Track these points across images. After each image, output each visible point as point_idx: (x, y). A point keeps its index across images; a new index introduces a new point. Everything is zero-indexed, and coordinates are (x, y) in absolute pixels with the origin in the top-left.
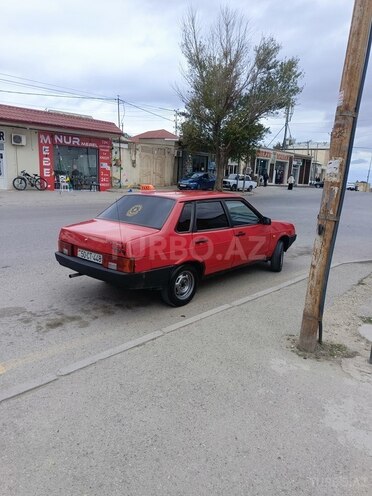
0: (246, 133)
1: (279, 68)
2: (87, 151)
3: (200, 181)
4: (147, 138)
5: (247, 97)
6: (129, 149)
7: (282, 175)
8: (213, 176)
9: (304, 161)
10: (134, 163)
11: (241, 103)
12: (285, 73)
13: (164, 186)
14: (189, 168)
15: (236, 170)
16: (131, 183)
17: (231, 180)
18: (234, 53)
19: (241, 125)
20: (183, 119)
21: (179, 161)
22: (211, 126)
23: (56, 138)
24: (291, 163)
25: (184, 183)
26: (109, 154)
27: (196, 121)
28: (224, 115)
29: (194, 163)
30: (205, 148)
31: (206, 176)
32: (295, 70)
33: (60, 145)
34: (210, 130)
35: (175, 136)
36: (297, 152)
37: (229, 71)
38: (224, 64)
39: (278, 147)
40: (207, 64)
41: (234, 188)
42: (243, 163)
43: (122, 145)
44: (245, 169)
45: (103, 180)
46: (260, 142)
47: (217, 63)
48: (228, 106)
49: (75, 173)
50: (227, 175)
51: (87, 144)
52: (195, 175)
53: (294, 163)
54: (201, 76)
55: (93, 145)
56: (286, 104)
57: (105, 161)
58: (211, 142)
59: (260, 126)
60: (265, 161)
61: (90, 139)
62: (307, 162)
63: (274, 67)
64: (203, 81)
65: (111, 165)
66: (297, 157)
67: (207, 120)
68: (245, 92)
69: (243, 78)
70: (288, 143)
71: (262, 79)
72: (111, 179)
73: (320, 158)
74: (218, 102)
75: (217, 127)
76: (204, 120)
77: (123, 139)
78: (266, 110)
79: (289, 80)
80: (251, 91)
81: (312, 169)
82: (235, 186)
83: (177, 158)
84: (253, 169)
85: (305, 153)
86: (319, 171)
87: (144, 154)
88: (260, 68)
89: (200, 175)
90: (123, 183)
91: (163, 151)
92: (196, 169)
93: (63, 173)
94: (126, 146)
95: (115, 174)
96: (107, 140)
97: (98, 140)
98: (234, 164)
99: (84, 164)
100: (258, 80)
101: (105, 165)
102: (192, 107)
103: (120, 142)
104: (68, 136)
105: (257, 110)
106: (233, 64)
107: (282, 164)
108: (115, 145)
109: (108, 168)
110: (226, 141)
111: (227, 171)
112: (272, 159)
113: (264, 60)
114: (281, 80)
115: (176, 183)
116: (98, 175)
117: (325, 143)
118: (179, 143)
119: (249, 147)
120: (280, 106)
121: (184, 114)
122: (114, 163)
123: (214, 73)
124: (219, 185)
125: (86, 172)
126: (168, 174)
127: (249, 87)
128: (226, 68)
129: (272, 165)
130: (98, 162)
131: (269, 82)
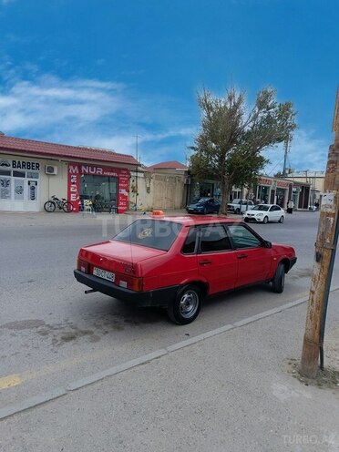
0: (248, 164)
1: (278, 108)
2: (109, 179)
3: (206, 205)
4: (157, 169)
5: (249, 133)
6: (145, 177)
7: (283, 200)
8: (219, 201)
9: (303, 188)
10: (148, 189)
11: (243, 138)
12: (283, 112)
13: (173, 210)
14: (197, 194)
15: (239, 195)
16: (145, 207)
17: (235, 205)
19: (243, 157)
20: (193, 153)
21: (188, 188)
22: (217, 158)
23: (83, 168)
24: (290, 190)
25: (192, 207)
26: (127, 182)
27: (203, 153)
28: (229, 149)
29: (201, 189)
30: (212, 177)
31: (212, 201)
32: (291, 109)
33: (85, 174)
34: (216, 161)
35: (185, 167)
36: (296, 180)
37: (232, 112)
38: (228, 106)
39: (278, 176)
40: (214, 106)
41: (238, 212)
42: (245, 190)
43: (139, 174)
44: (247, 195)
45: (121, 204)
46: (261, 172)
47: (223, 105)
48: (232, 141)
49: (97, 197)
50: (231, 199)
51: (109, 174)
52: (202, 200)
53: (294, 189)
54: (209, 116)
55: (114, 174)
56: (283, 137)
57: (123, 188)
58: (217, 171)
59: (261, 159)
60: (266, 188)
61: (112, 170)
62: (306, 189)
63: (273, 107)
64: (210, 120)
65: (128, 191)
66: (296, 184)
67: (214, 152)
68: (247, 129)
69: (245, 118)
70: (287, 172)
71: (262, 118)
72: (127, 203)
73: (319, 185)
74: (223, 137)
75: (222, 158)
76: (211, 152)
77: (140, 168)
78: (267, 144)
79: (287, 118)
80: (252, 128)
81: (311, 195)
82: (239, 209)
83: (187, 186)
84: (255, 194)
85: (304, 181)
86: (318, 197)
87: (157, 182)
88: (260, 108)
89: (207, 200)
90: (139, 207)
91: (175, 179)
92: (203, 195)
93: (87, 198)
94: (142, 175)
95: (132, 198)
96: (126, 170)
97: (119, 170)
98: (238, 190)
99: (106, 190)
100: (259, 119)
101: (123, 192)
102: (200, 141)
103: (137, 171)
104: (93, 166)
105: (258, 144)
106: (236, 106)
107: (283, 191)
108: (132, 174)
109: (126, 194)
110: (230, 170)
111: (231, 196)
112: (272, 187)
113: (264, 102)
114: (280, 117)
115: (185, 207)
116: (117, 200)
117: (322, 172)
118: (188, 172)
119: (251, 175)
120: (279, 140)
121: (193, 148)
122: (131, 190)
123: (220, 114)
124: (224, 209)
125: (107, 197)
126: (178, 199)
127: (251, 124)
128: (230, 109)
129: (273, 191)
130: (118, 188)
131: (269, 120)
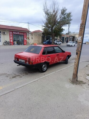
0: (59, 30)
1: (67, 14)
2: (21, 35)
3: (48, 42)
4: (35, 32)
5: (59, 22)
6: (31, 35)
7: (68, 40)
8: (51, 41)
9: (73, 37)
10: (32, 38)
11: (58, 23)
12: (68, 16)
13: (40, 44)
14: (45, 39)
15: (57, 39)
16: (31, 43)
17: (56, 42)
18: (56, 11)
19: (58, 29)
20: (44, 27)
21: (43, 38)
22: (51, 29)
23: (13, 32)
24: (70, 37)
25: (44, 43)
26: (26, 36)
27: (47, 28)
28: (54, 26)
29: (47, 38)
30: (49, 34)
31: (49, 41)
32: (70, 15)
33: (14, 34)
34: (50, 30)
35: (42, 32)
36: (71, 35)
37: (55, 15)
38: (53, 14)
39: (67, 34)
40: (49, 14)
41: (56, 44)
42: (58, 38)
43: (29, 34)
44: (59, 39)
45: (25, 42)
46: (62, 33)
47: (52, 14)
48: (55, 24)
49: (18, 41)
50: (55, 41)
51: (21, 34)
52: (47, 41)
53: (71, 37)
54: (48, 17)
55: (22, 34)
56: (69, 23)
57: (25, 38)
58: (51, 33)
59: (62, 29)
60: (64, 37)
61: (22, 33)
62: (74, 37)
63: (66, 14)
64: (49, 18)
65: (27, 39)
66: (71, 36)
67: (50, 27)
68: (59, 20)
69: (58, 17)
70: (69, 33)
71: (63, 17)
72: (27, 42)
73: (77, 36)
74: (52, 23)
75: (52, 29)
76: (49, 27)
77: (29, 32)
78: (64, 25)
79: (69, 17)
80: (60, 20)
81: (75, 39)
82: (57, 43)
83: (43, 37)
84: (61, 39)
85: (73, 35)
86: (77, 39)
87: (34, 36)
88: (62, 14)
89: (48, 41)
90: (30, 43)
91: (39, 35)
92: (47, 39)
93: (15, 41)
94: (30, 34)
96: (26, 33)
97: (24, 33)
98: (56, 38)
99: (20, 39)
100: (62, 18)
101: (25, 39)
102: (46, 24)
103: (29, 33)
104: (16, 32)
105: (62, 25)
106: (56, 14)
107: (68, 38)
108: (28, 34)
109: (26, 39)
110: (54, 32)
111: (55, 40)
112: (65, 37)
113: (63, 13)
114: (67, 17)
115: (42, 43)
116: (24, 41)
117: (78, 33)
118: (43, 33)
119: (60, 33)
120: (67, 24)
121: (44, 26)
122: (27, 38)
123: (51, 16)
124: (53, 43)
125: (21, 41)
126: (40, 41)
127: (60, 19)
128: (54, 15)
129: (65, 38)
130: (24, 38)
131: (64, 18)
